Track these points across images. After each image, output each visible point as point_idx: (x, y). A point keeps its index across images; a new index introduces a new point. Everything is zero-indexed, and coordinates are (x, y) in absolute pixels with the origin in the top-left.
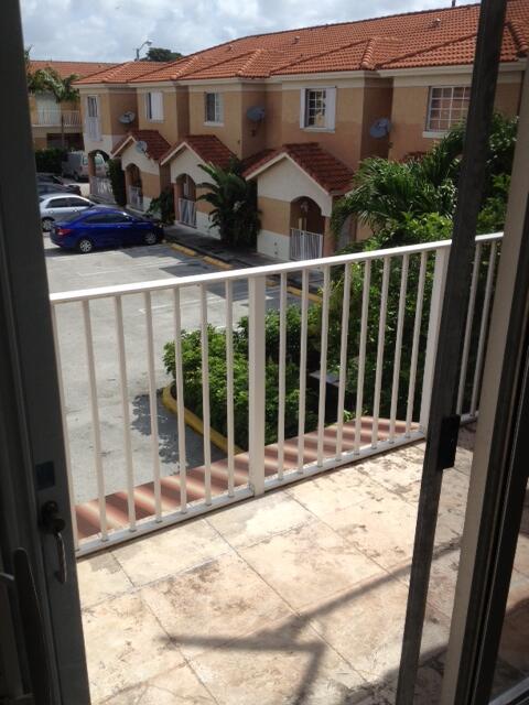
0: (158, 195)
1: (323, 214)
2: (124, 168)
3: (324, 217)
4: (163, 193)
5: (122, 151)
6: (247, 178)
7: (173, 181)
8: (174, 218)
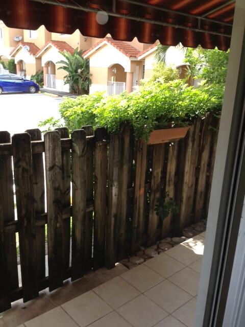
0: (34, 74)
1: (125, 71)
2: (16, 63)
3: (126, 73)
4: (37, 73)
5: (15, 54)
6: (84, 57)
7: (43, 65)
8: (43, 85)
